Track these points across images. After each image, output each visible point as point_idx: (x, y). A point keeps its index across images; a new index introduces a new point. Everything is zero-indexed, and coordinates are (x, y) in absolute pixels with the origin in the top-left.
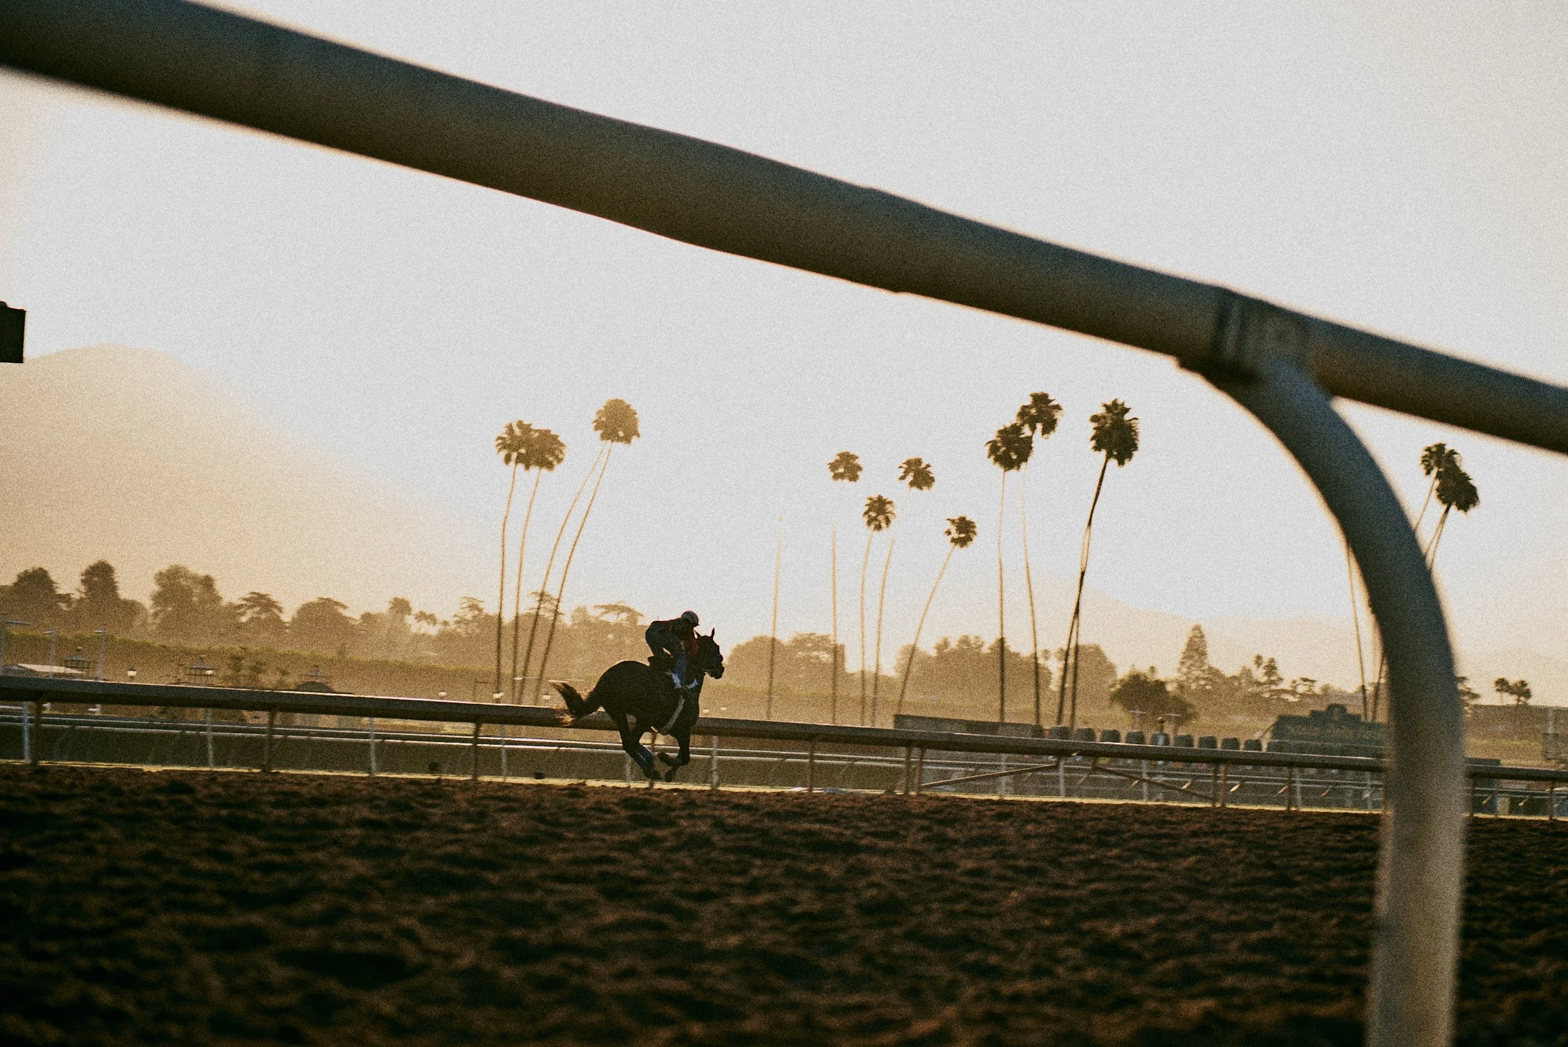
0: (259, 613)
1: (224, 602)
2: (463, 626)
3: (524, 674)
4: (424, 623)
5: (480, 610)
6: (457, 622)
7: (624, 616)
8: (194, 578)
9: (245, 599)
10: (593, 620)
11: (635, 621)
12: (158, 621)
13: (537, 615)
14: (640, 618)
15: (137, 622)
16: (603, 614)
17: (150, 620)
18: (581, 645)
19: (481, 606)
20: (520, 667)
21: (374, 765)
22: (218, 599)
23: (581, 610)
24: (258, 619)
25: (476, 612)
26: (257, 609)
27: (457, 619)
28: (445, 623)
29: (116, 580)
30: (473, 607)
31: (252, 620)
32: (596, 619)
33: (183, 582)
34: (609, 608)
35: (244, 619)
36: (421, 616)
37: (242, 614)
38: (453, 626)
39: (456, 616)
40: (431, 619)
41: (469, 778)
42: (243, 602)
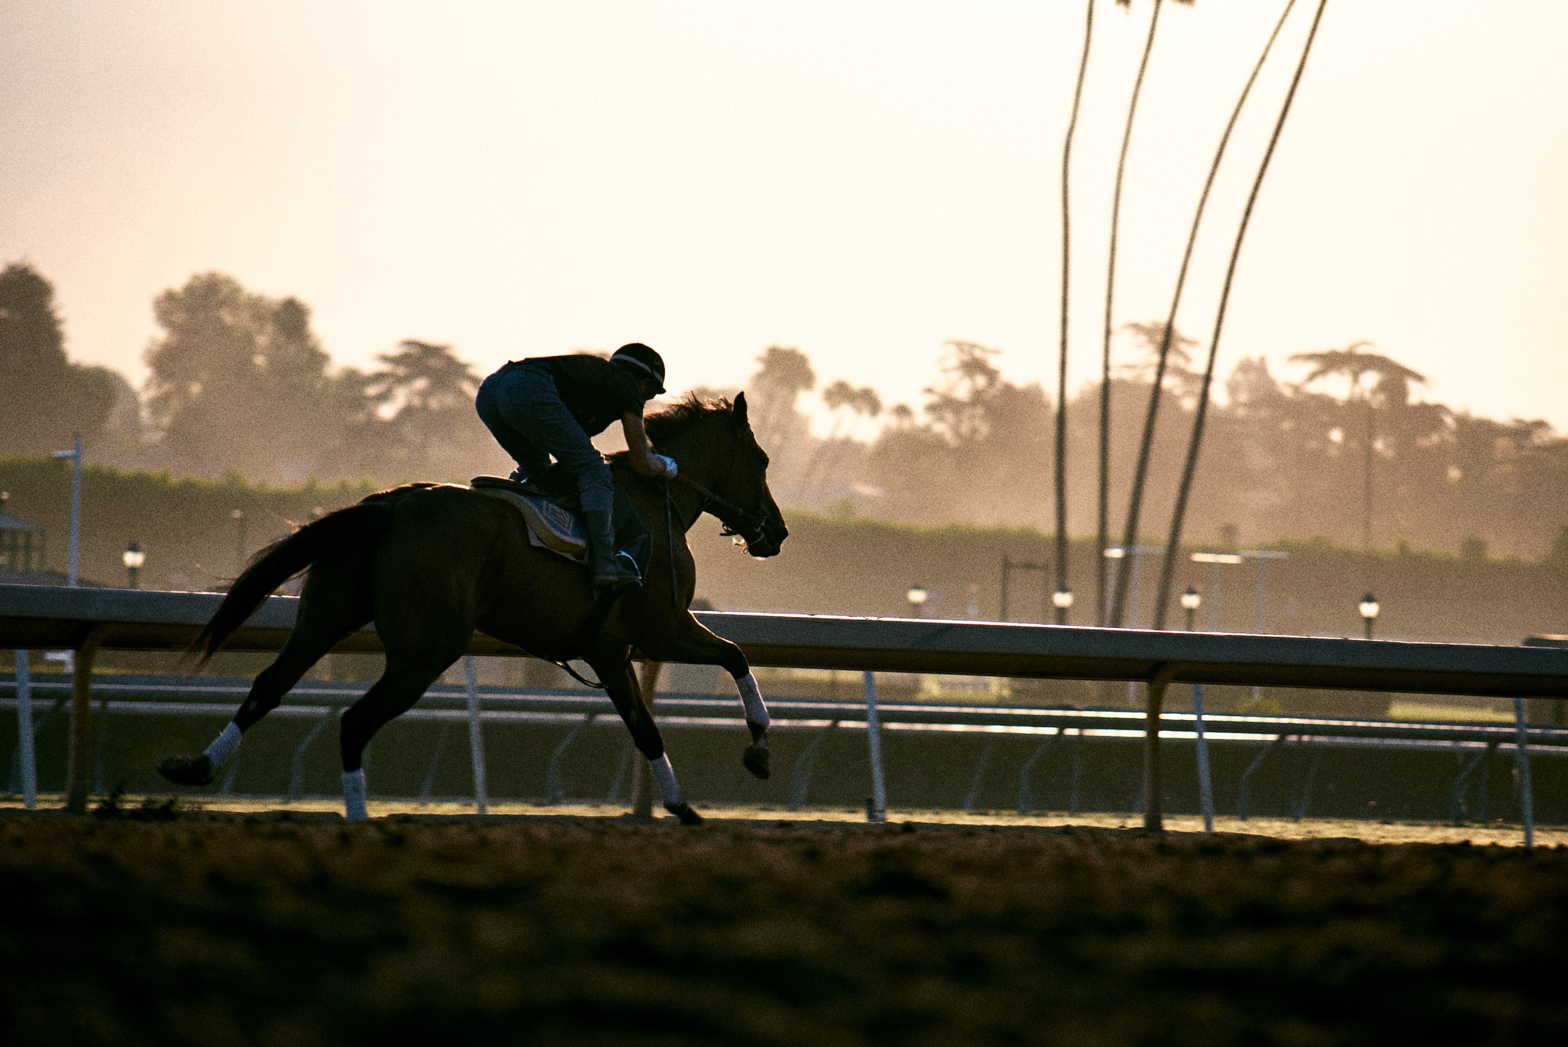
0: (425, 394)
1: (334, 369)
2: (950, 417)
3: (1130, 538)
4: (846, 410)
5: (991, 375)
6: (932, 408)
7: (1370, 379)
8: (257, 308)
9: (385, 359)
10: (1288, 393)
11: (1403, 392)
12: (166, 420)
13: (1157, 389)
14: (1412, 385)
15: (114, 421)
16: (1313, 376)
17: (145, 414)
18: (1258, 459)
19: (993, 362)
20: (1117, 528)
21: (880, 794)
22: (318, 359)
23: (1254, 369)
24: (424, 408)
25: (981, 381)
26: (421, 383)
27: (930, 399)
28: (902, 411)
29: (60, 314)
30: (974, 366)
31: (407, 412)
32: (1297, 389)
33: (227, 318)
34: (1331, 361)
35: (387, 411)
36: (840, 393)
37: (384, 397)
38: (921, 419)
39: (929, 391)
40: (868, 400)
41: (1136, 822)
42: (385, 368)
